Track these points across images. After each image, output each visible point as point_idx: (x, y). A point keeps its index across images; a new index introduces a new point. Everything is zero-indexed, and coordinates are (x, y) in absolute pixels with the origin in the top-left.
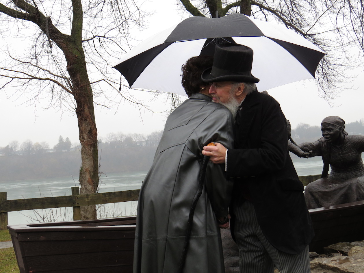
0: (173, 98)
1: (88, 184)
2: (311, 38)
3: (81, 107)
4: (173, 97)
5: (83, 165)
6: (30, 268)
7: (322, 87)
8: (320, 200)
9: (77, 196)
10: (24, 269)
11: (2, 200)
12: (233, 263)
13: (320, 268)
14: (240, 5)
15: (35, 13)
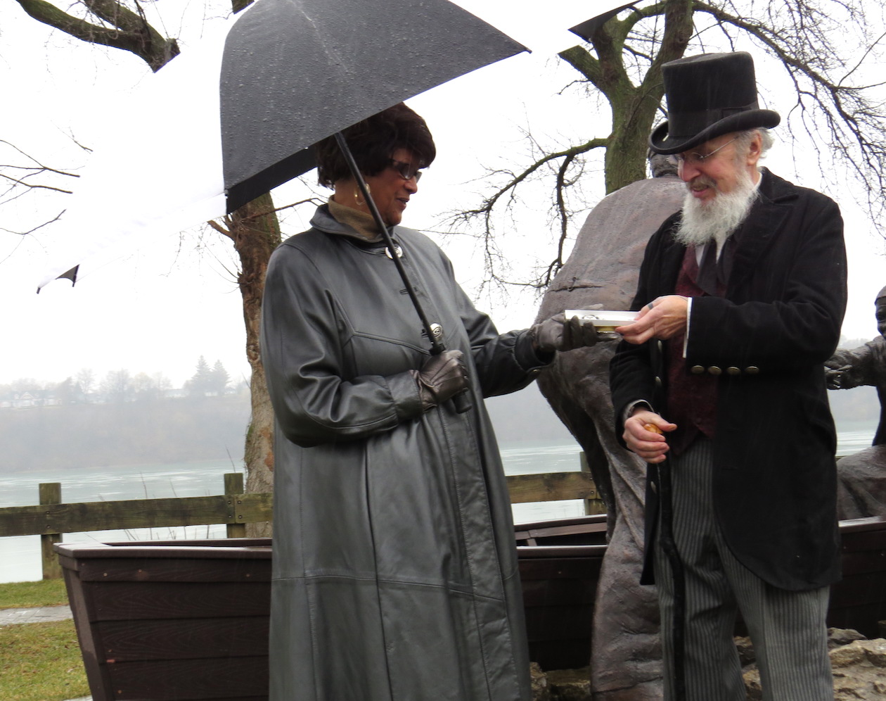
0: (488, 252)
1: (267, 468)
2: (852, 97)
3: (252, 271)
4: (489, 248)
5: (253, 419)
6: (110, 651)
7: (878, 226)
8: (870, 500)
9: (237, 498)
10: (95, 656)
11: (50, 502)
12: (636, 650)
13: (866, 664)
14: (665, 10)
15: (139, 29)
